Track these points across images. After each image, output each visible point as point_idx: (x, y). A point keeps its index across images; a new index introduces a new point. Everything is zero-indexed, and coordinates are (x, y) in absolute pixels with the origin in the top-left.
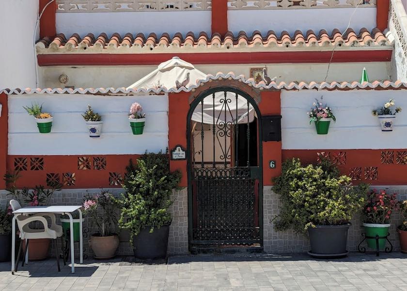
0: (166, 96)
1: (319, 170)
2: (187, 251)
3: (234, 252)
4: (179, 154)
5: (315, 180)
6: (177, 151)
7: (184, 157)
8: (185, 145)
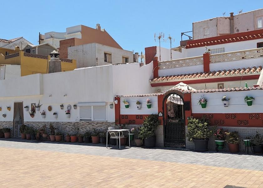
0: (157, 97)
1: (197, 121)
2: (163, 146)
3: (177, 147)
4: (161, 114)
5: (195, 124)
6: (160, 114)
7: (162, 115)
8: (162, 112)
